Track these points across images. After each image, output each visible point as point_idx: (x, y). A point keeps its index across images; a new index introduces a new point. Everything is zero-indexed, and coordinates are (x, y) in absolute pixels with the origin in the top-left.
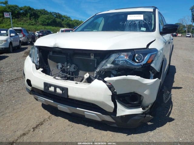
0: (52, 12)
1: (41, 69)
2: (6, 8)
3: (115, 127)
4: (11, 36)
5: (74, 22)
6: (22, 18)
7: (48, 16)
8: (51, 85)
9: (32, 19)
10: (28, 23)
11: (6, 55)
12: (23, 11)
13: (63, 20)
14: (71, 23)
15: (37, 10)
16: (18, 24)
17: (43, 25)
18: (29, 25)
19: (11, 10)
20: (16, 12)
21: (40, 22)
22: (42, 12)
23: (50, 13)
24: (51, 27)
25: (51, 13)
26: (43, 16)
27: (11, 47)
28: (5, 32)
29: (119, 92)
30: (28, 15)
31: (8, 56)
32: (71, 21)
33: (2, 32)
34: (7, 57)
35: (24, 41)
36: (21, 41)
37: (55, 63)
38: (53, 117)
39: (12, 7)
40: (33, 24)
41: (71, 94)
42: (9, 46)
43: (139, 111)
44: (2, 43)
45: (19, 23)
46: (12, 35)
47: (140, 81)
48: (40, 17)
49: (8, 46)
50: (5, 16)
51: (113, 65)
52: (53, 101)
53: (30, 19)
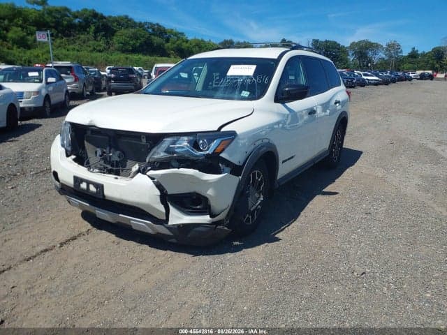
0: (143, 22)
1: (73, 157)
2: (43, 14)
3: (173, 243)
4: (47, 83)
5: (194, 44)
6: (78, 36)
7: (133, 30)
8: (82, 180)
9: (99, 38)
10: (90, 47)
11: (37, 123)
12: (81, 20)
13: (168, 40)
14: (185, 45)
15: (110, 17)
16: (68, 50)
17: (123, 52)
18: (91, 51)
19: (55, 18)
20: (65, 23)
21: (117, 46)
22: (123, 22)
23: (140, 23)
24: (140, 56)
25: (141, 25)
26: (124, 31)
27: (48, 105)
28: (36, 74)
29: (171, 190)
30: (92, 30)
31: (41, 125)
32: (187, 41)
33: (31, 74)
34: (38, 126)
35: (76, 91)
36: (70, 91)
37: (94, 147)
38: (95, 231)
39: (57, 10)
40: (102, 48)
41: (108, 193)
42: (44, 104)
43: (205, 219)
44: (30, 98)
45: (71, 47)
46: (51, 80)
47: (198, 176)
48: (118, 33)
49: (41, 104)
50: (38, 40)
51: (166, 154)
52: (88, 204)
53: (95, 37)
